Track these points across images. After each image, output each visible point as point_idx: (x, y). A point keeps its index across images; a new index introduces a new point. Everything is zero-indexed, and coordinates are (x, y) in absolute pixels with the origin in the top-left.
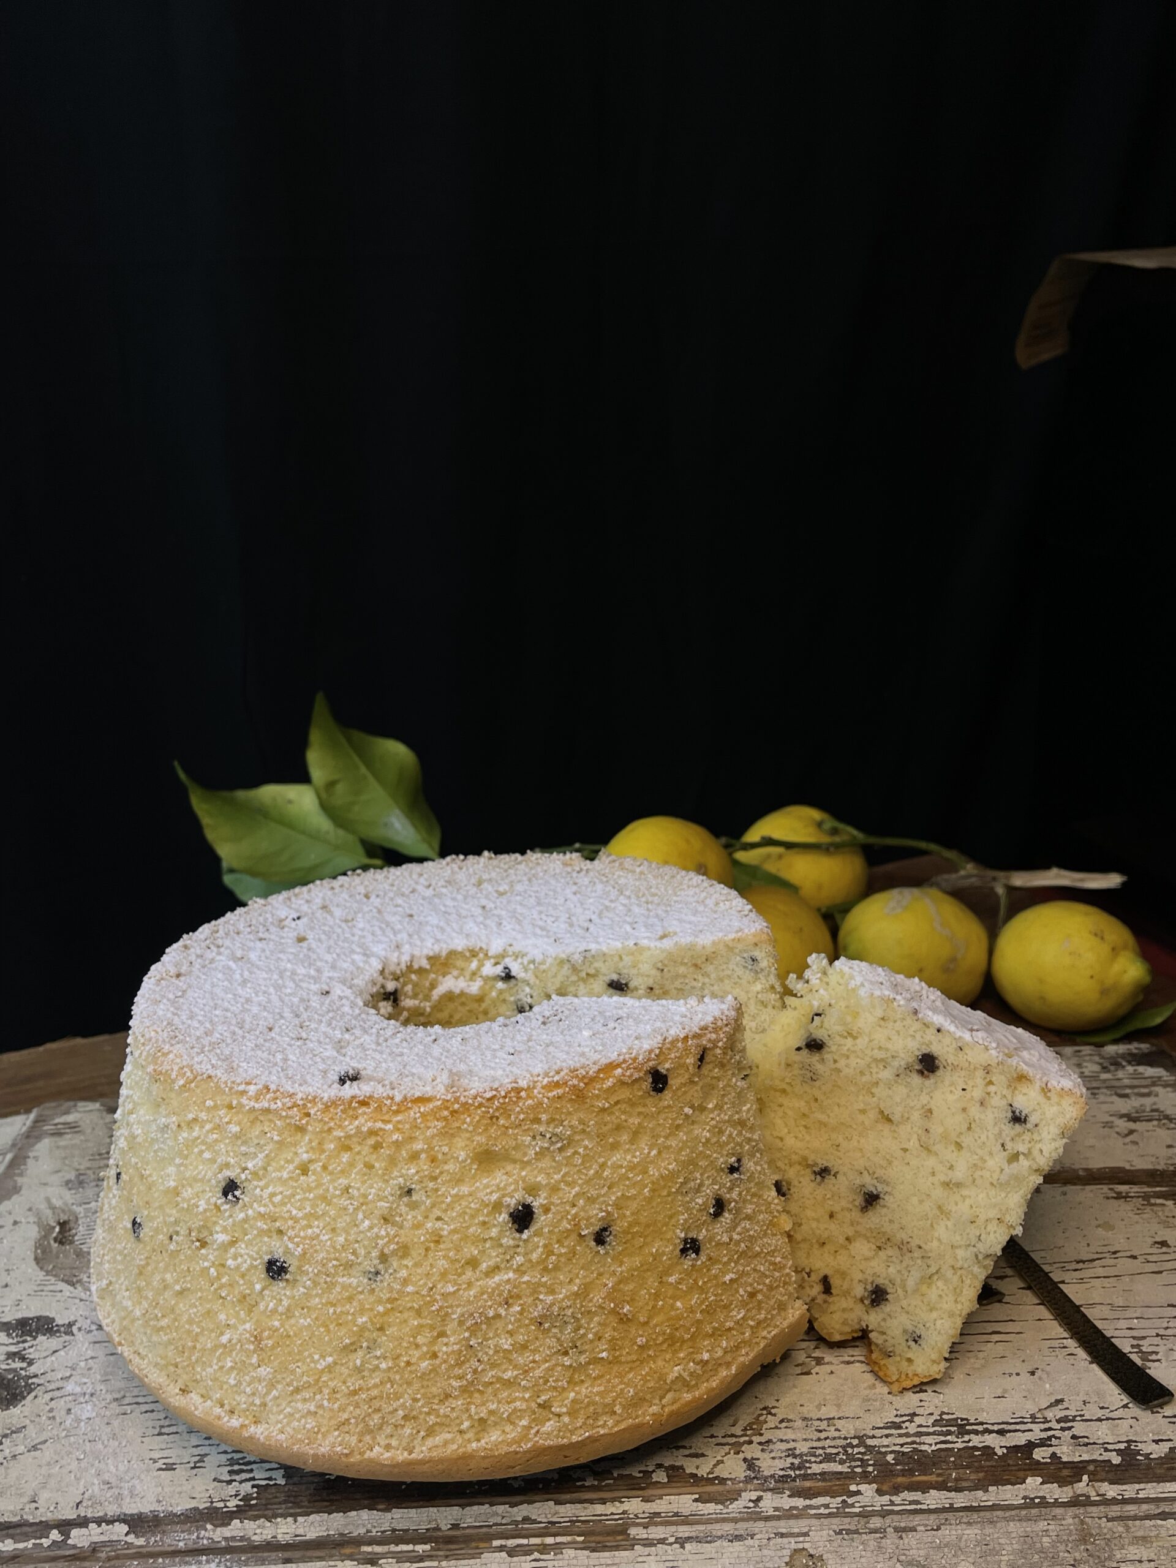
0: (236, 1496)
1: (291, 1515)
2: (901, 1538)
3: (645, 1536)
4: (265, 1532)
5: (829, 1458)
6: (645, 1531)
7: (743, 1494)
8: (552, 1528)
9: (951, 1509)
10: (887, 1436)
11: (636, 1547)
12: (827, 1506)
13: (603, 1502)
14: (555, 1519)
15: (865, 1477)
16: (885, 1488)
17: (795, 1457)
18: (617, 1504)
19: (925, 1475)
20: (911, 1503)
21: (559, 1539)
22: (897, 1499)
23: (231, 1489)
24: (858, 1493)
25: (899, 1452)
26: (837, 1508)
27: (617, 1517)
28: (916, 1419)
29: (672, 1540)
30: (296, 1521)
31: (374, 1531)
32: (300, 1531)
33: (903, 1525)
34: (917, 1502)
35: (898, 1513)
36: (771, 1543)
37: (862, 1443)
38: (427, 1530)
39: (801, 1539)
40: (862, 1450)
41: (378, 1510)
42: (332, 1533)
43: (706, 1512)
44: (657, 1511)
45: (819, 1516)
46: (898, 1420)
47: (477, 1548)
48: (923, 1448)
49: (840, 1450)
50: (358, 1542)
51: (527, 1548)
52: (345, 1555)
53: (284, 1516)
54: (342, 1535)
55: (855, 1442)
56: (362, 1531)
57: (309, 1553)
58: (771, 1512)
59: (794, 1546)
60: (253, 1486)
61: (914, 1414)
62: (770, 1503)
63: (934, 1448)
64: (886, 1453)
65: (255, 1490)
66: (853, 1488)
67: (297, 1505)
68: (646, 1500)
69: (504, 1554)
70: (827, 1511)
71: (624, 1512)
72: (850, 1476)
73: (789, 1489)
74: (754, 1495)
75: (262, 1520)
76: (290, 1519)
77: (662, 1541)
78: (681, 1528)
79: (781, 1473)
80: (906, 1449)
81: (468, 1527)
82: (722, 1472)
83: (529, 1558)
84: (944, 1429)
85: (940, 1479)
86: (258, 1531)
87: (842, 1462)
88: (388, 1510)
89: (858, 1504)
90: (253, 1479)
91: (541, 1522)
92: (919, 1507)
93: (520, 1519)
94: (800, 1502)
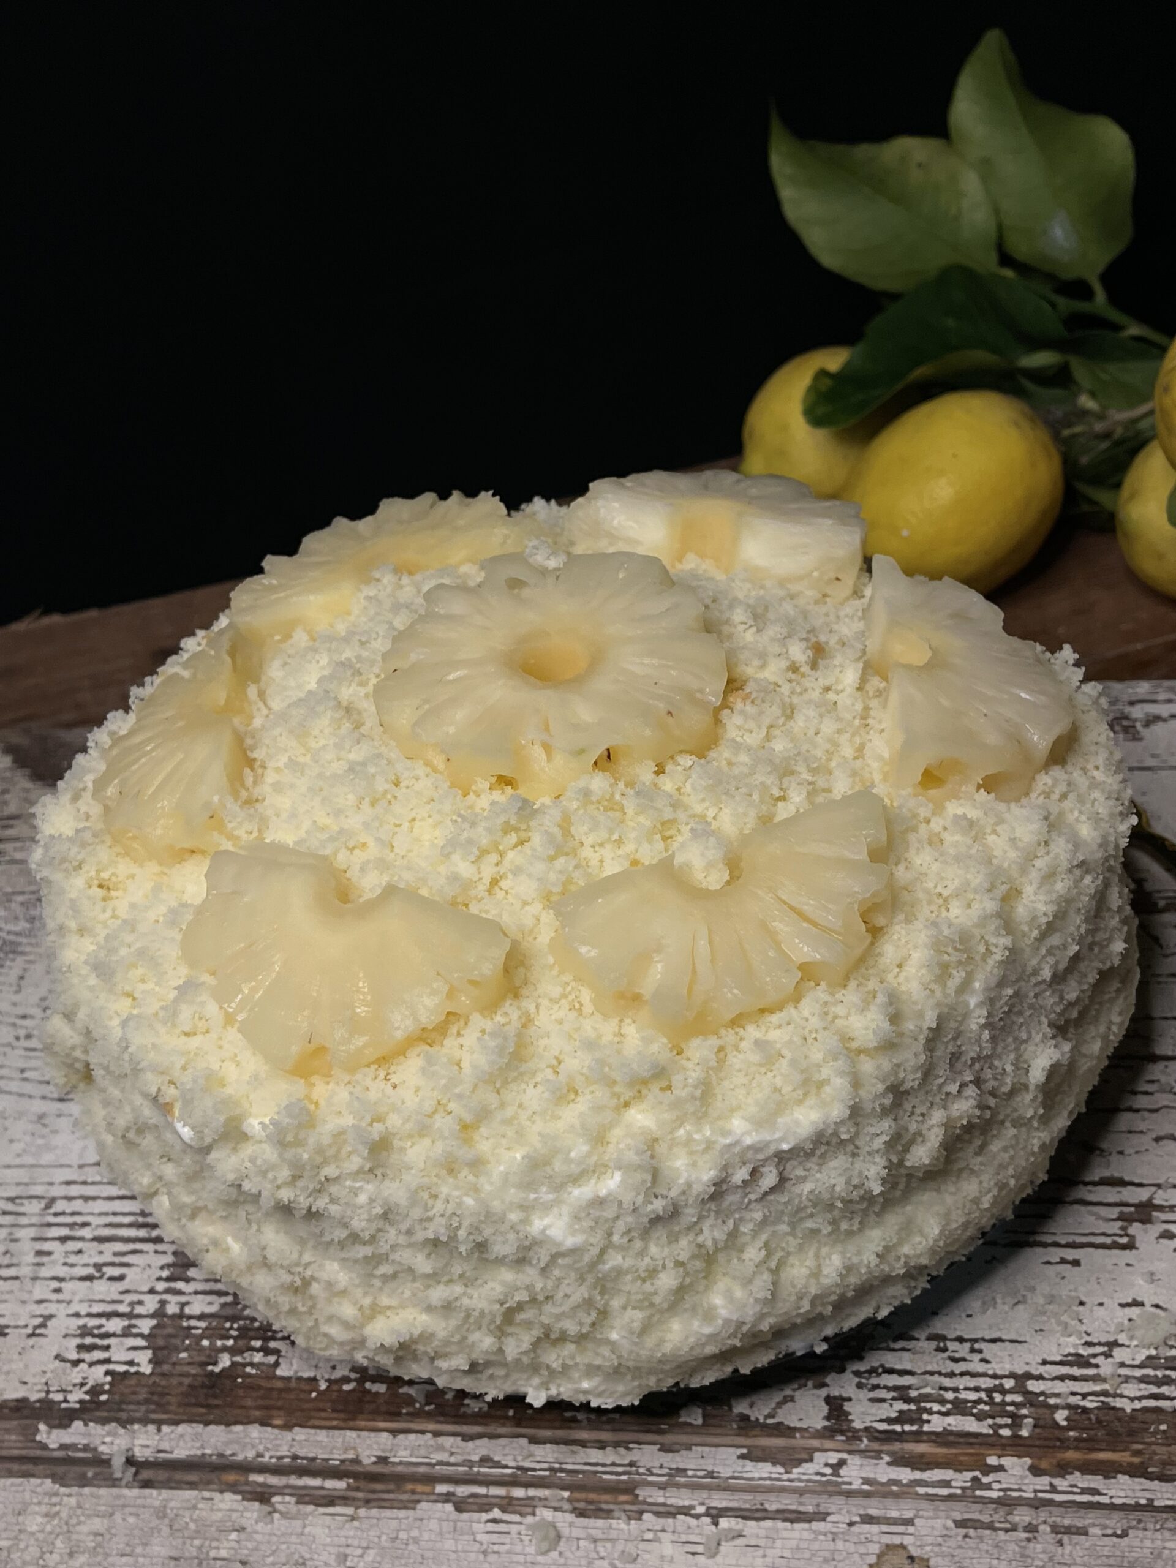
0: (82, 1385)
1: (153, 1422)
2: (1060, 1543)
3: (661, 1500)
4: (117, 1441)
5: (960, 1408)
6: (661, 1492)
7: (817, 1455)
8: (521, 1478)
9: (1150, 1507)
10: (1062, 1378)
11: (645, 1516)
12: (946, 1484)
13: (602, 1446)
14: (527, 1464)
15: (1016, 1446)
16: (1044, 1464)
17: (908, 1400)
18: (622, 1450)
19: (1114, 1451)
20: (1084, 1491)
21: (532, 1492)
22: (1061, 1483)
23: (76, 1375)
24: (1001, 1468)
25: (1077, 1407)
26: (963, 1488)
27: (620, 1469)
28: (1116, 1352)
29: (701, 1510)
30: (159, 1430)
31: (267, 1455)
32: (165, 1446)
33: (1067, 1522)
34: (1095, 1492)
35: (1060, 1504)
36: (856, 1529)
37: (1020, 1389)
38: (343, 1461)
39: (901, 1529)
40: (1018, 1398)
41: (274, 1426)
42: (208, 1451)
43: (756, 1475)
44: (681, 1466)
45: (931, 1498)
46: (1084, 1352)
47: (413, 1492)
48: (1118, 1403)
49: (983, 1395)
50: (246, 1468)
51: (485, 1501)
52: (227, 1484)
53: (145, 1421)
54: (221, 1455)
55: (1009, 1384)
56: (250, 1454)
57: (179, 1476)
58: (856, 1485)
59: (887, 1540)
60: (107, 1373)
61: (1115, 1344)
62: (856, 1471)
63: (1138, 1405)
64: (1056, 1407)
65: (109, 1378)
66: (992, 1461)
67: (162, 1407)
68: (665, 1449)
69: (449, 1507)
70: (944, 1492)
71: (632, 1464)
72: (993, 1443)
73: (890, 1453)
74: (833, 1458)
75: (114, 1425)
76: (151, 1428)
77: (686, 1511)
78: (716, 1495)
79: (883, 1426)
80: (1089, 1404)
81: (401, 1463)
82: (789, 1416)
83: (485, 1516)
84: (1159, 1373)
85: (1136, 1460)
86: (108, 1439)
87: (980, 1417)
88: (287, 1427)
89: (996, 1486)
90: (108, 1361)
91: (506, 1467)
92: (1096, 1498)
93: (476, 1458)
94: (905, 1474)
